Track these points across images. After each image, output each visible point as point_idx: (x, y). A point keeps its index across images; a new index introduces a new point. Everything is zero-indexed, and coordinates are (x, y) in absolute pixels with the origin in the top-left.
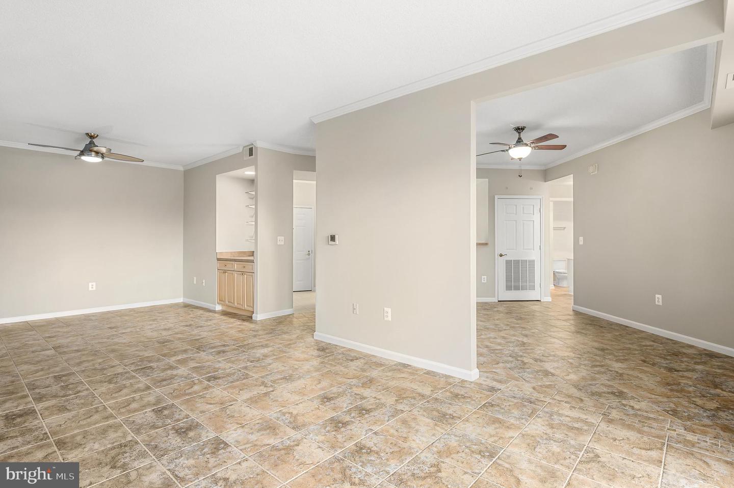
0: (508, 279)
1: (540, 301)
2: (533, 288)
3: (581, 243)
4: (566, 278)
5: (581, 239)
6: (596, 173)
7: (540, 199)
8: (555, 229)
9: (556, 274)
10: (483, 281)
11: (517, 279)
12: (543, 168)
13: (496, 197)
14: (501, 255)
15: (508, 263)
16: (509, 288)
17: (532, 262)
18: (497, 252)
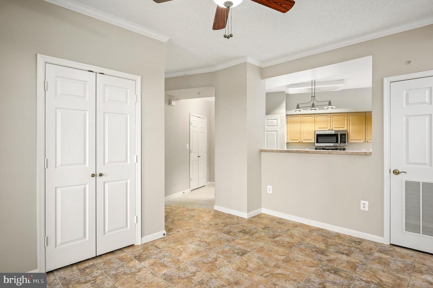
0: (411, 213)
13: (386, 81)
15: (411, 186)
18: (388, 168)
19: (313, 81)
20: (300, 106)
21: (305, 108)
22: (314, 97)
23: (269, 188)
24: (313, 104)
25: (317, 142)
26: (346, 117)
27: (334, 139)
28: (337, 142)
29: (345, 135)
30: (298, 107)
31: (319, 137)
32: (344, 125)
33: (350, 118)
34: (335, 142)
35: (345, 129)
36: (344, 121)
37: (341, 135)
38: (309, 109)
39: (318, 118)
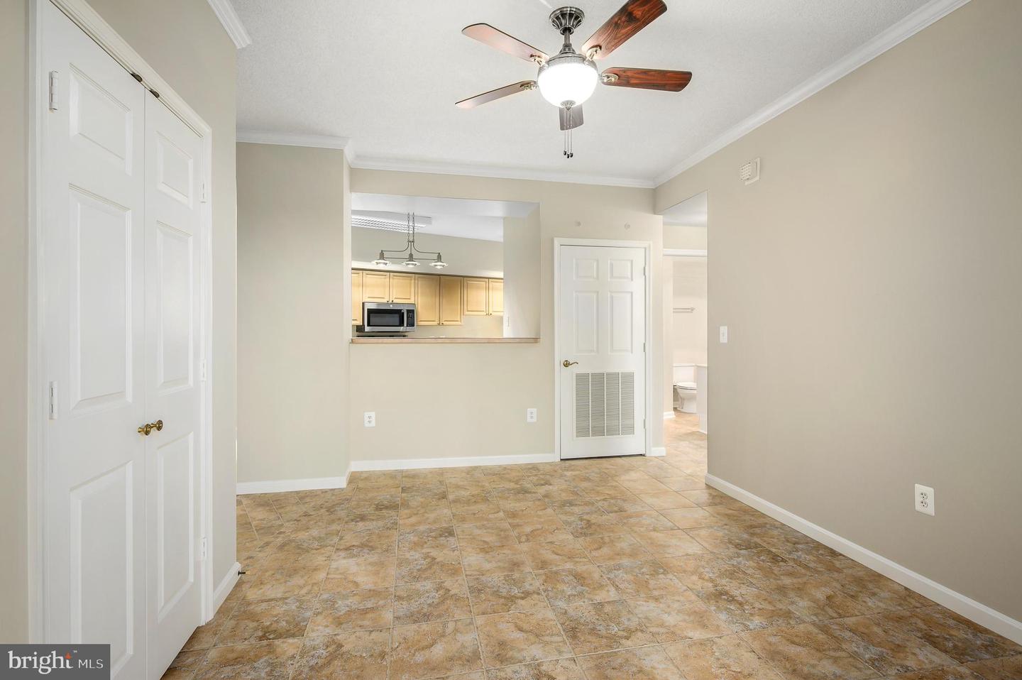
0: (581, 414)
1: (644, 455)
2: (630, 429)
3: (724, 339)
4: (692, 398)
5: (724, 330)
6: (757, 178)
7: (645, 249)
8: (676, 310)
9: (679, 390)
10: (529, 420)
11: (599, 414)
12: (650, 185)
13: (557, 242)
14: (567, 364)
15: (581, 379)
16: (582, 431)
17: (629, 378)
18: (559, 359)
19: (411, 214)
20: (386, 255)
21: (395, 260)
22: (413, 241)
23: (370, 417)
24: (411, 255)
25: (369, 325)
26: (413, 281)
27: (396, 319)
28: (401, 324)
29: (413, 311)
30: (382, 256)
31: (371, 315)
32: (410, 296)
33: (419, 283)
34: (398, 324)
35: (412, 301)
36: (410, 287)
37: (409, 311)
38: (404, 264)
39: (370, 279)
